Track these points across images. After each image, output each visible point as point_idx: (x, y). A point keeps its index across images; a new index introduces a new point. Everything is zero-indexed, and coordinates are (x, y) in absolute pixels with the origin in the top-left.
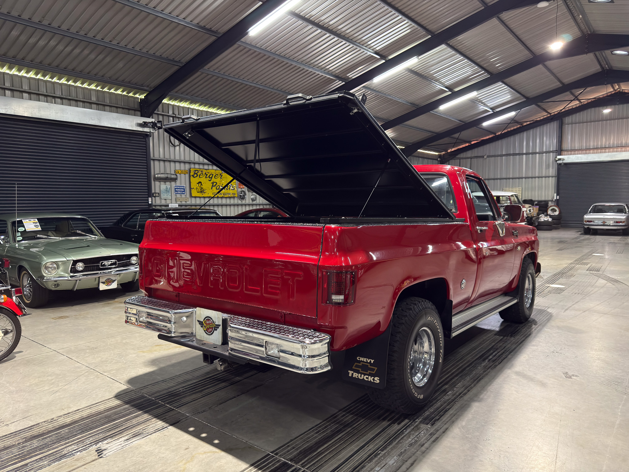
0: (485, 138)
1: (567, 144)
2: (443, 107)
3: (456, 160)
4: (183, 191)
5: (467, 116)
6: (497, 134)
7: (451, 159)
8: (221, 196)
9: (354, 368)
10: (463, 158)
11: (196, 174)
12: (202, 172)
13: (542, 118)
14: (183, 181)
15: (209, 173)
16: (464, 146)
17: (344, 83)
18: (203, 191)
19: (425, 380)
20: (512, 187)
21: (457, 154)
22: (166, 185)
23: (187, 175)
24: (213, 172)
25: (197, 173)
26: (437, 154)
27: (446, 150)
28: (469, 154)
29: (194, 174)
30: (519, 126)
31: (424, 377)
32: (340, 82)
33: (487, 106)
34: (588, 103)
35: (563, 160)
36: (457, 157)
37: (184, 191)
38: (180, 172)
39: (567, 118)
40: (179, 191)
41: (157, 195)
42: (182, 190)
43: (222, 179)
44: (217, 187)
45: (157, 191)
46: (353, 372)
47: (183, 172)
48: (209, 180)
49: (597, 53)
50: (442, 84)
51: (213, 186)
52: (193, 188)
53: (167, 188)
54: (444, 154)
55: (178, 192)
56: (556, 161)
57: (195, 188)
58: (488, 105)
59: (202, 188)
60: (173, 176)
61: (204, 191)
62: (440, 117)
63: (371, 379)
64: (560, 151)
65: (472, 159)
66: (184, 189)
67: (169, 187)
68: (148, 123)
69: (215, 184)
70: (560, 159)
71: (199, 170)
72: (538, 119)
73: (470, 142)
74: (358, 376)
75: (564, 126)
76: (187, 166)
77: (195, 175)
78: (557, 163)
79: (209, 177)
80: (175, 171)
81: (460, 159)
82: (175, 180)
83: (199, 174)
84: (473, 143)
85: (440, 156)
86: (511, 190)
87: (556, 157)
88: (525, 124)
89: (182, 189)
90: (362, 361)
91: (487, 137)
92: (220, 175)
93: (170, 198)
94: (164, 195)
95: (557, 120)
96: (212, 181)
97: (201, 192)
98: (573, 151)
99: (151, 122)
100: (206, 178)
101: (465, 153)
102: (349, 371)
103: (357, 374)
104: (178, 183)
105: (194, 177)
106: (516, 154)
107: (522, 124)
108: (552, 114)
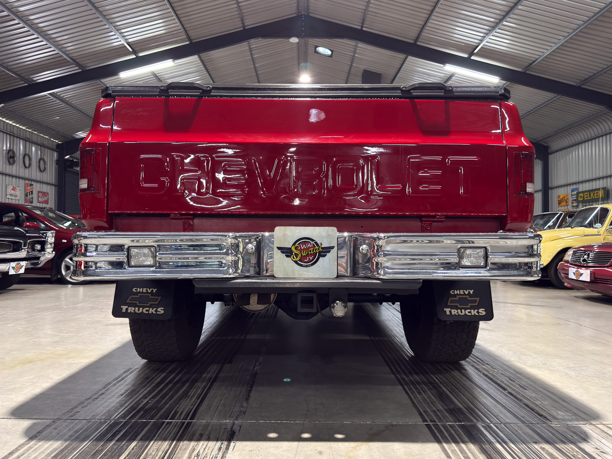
46: (450, 309)
63: (474, 312)
102: (445, 309)
103: (456, 311)
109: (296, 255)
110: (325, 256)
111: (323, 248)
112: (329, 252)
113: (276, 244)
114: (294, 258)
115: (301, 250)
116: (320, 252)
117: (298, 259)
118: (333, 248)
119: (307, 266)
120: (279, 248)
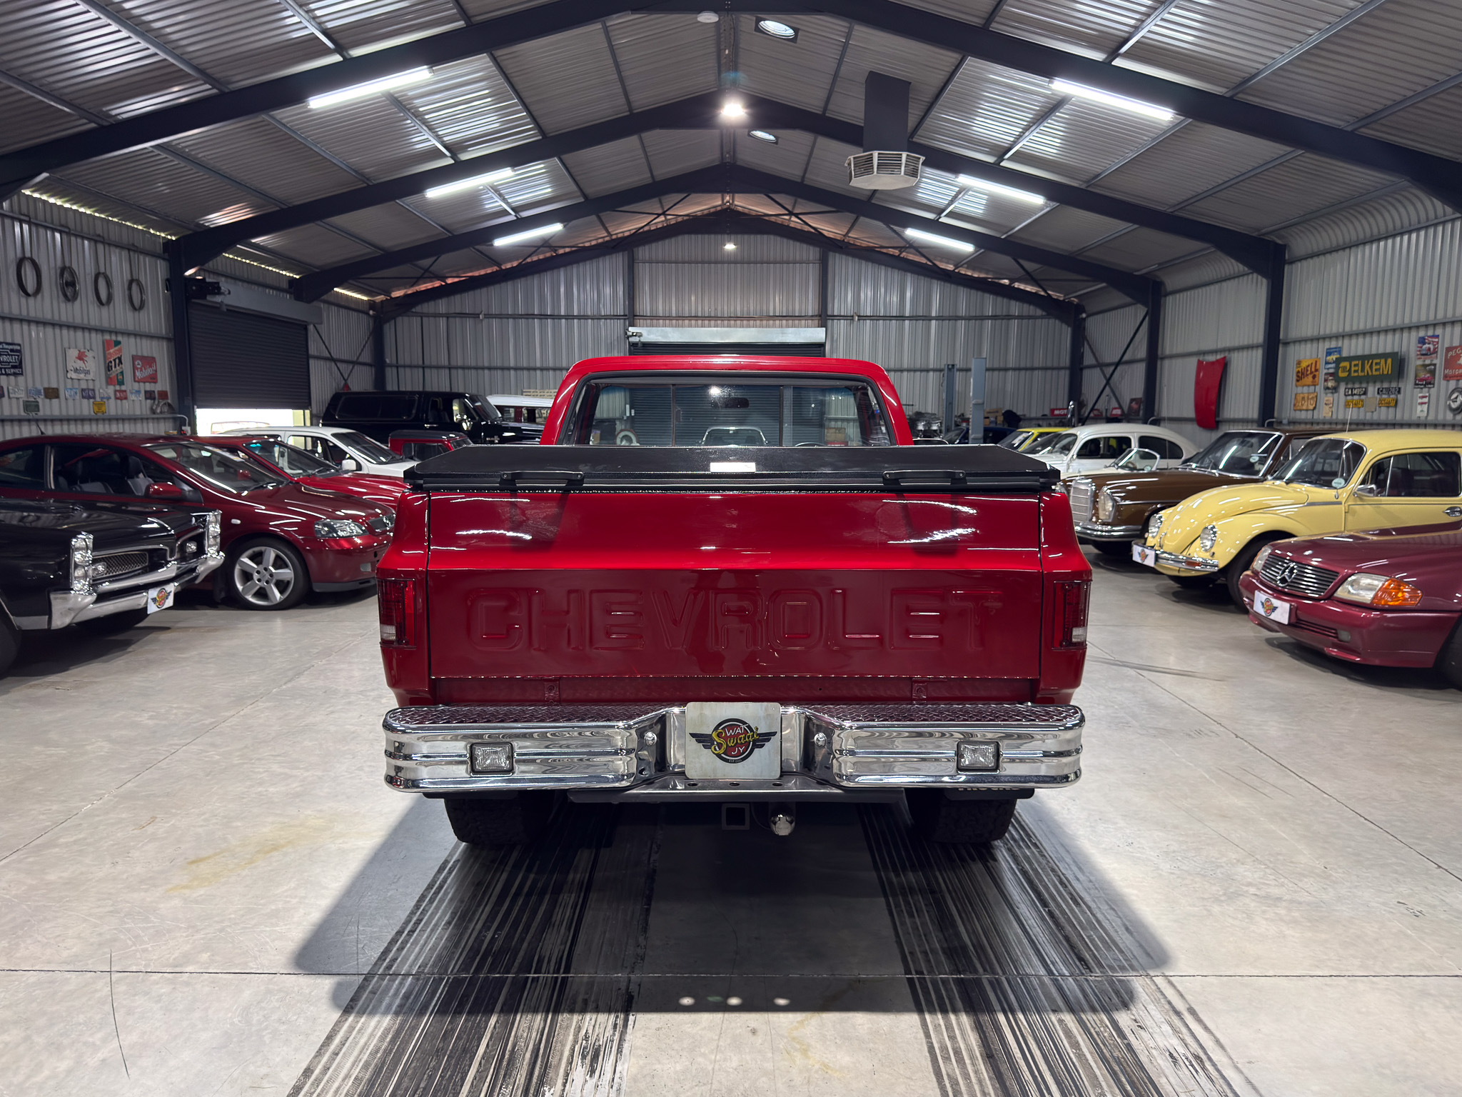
0: (476, 274)
1: (644, 305)
2: (435, 194)
3: (411, 318)
6: (503, 267)
7: (400, 315)
10: (428, 315)
13: (594, 243)
16: (429, 286)
20: (542, 388)
21: (414, 305)
26: (365, 298)
27: (387, 293)
28: (442, 305)
30: (548, 255)
33: (508, 203)
34: (680, 223)
35: (640, 335)
36: (414, 310)
39: (641, 249)
54: (382, 301)
56: (628, 338)
58: (509, 201)
64: (631, 317)
65: (450, 319)
70: (633, 335)
72: (587, 244)
73: (443, 278)
75: (636, 265)
78: (630, 342)
81: (422, 316)
84: (449, 281)
85: (372, 305)
86: (539, 394)
87: (627, 330)
88: (561, 251)
91: (482, 272)
95: (623, 250)
98: (654, 318)
101: (432, 304)
106: (547, 316)
107: (555, 251)
108: (614, 237)
109: (720, 745)
110: (762, 746)
111: (758, 735)
112: (768, 740)
113: (690, 730)
114: (715, 750)
115: (726, 738)
116: (754, 741)
117: (722, 751)
118: (774, 734)
119: (735, 762)
120: (693, 735)
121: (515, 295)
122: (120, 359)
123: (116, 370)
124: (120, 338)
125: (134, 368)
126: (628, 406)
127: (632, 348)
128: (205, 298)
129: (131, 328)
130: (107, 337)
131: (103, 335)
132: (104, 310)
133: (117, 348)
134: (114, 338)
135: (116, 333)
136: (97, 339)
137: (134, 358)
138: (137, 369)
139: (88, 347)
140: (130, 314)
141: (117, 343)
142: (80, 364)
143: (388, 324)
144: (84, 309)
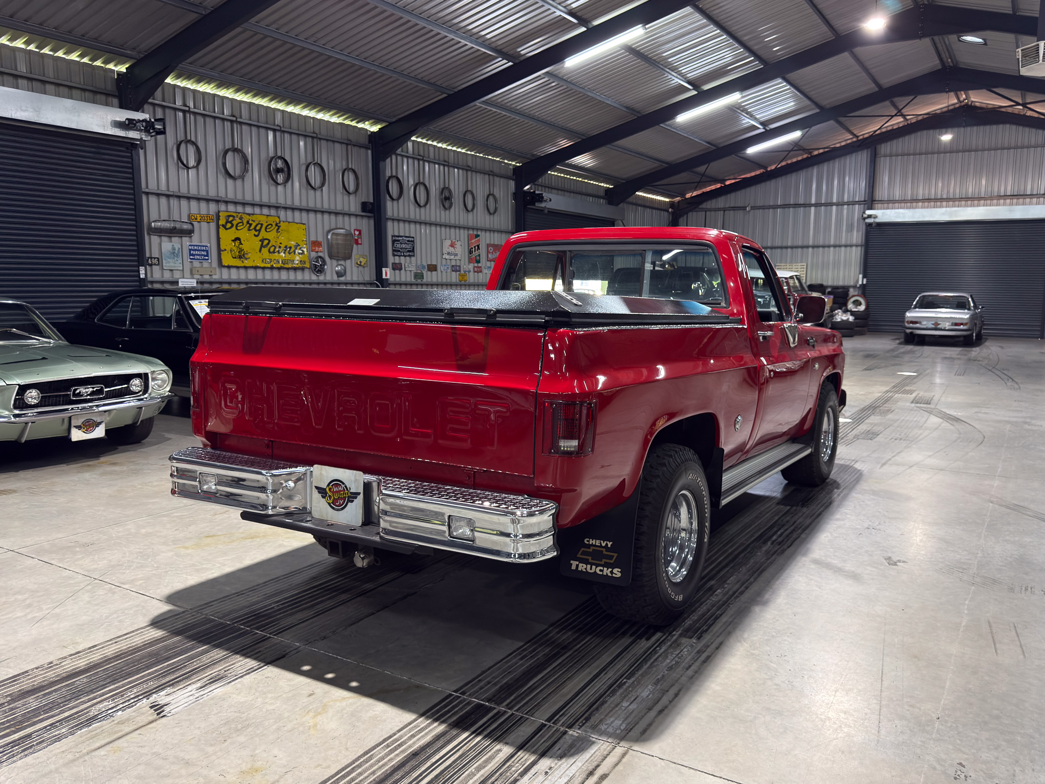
0: (748, 175)
1: (882, 192)
2: (683, 118)
3: (698, 213)
4: (205, 256)
5: (720, 135)
6: (769, 169)
7: (691, 211)
8: (279, 266)
9: (579, 556)
10: (710, 210)
11: (231, 222)
12: (241, 218)
13: (843, 144)
14: (204, 235)
15: (254, 221)
16: (713, 187)
17: (511, 64)
18: (244, 255)
19: (684, 572)
20: (791, 262)
21: (701, 203)
22: (171, 242)
23: (213, 225)
24: (263, 219)
25: (232, 220)
26: (667, 200)
27: (683, 195)
28: (721, 202)
29: (226, 223)
30: (805, 156)
31: (681, 568)
32: (505, 61)
33: (756, 119)
34: (918, 122)
35: (876, 217)
36: (701, 207)
37: (207, 255)
38: (199, 220)
39: (883, 145)
40: (197, 255)
41: (155, 261)
42: (203, 253)
43: (279, 234)
44: (271, 247)
45: (155, 254)
46: (577, 563)
47: (207, 219)
48: (255, 235)
49: (936, 38)
50: (683, 76)
51: (262, 246)
52: (225, 250)
53: (174, 249)
54: (679, 202)
55: (196, 257)
56: (865, 219)
57: (228, 249)
58: (757, 117)
59: (241, 250)
60: (185, 227)
61: (246, 256)
62: (678, 136)
63: (607, 571)
64: (871, 202)
65: (726, 212)
66: (207, 251)
67: (177, 246)
68: (137, 122)
69: (266, 242)
70: (870, 216)
71: (234, 214)
72: (838, 145)
73: (723, 181)
74: (586, 569)
75: (878, 160)
76: (213, 207)
77: (229, 225)
78: (866, 223)
79: (255, 229)
80: (189, 217)
81: (706, 210)
82: (189, 233)
83: (235, 223)
84: (728, 183)
85: (672, 205)
86: (789, 267)
87: (864, 213)
88: (816, 153)
89: (203, 251)
90: (592, 545)
91: (753, 174)
92: (276, 225)
93: (181, 268)
94: (169, 262)
95: (867, 148)
96: (260, 237)
97: (240, 257)
98: (891, 202)
99: (143, 121)
100: (249, 230)
101: (714, 201)
102: (572, 562)
103: (585, 566)
104: (195, 240)
105: (226, 229)
106: (800, 205)
107: (811, 153)
108: (861, 138)
110: (352, 501)
121: (776, 191)
122: (478, 246)
123: (475, 254)
124: (479, 233)
125: (488, 252)
126: (861, 276)
127: (869, 228)
128: (534, 205)
129: (487, 226)
130: (471, 232)
131: (468, 231)
132: (470, 214)
133: (476, 239)
134: (475, 233)
135: (477, 229)
136: (464, 234)
137: (488, 246)
138: (490, 253)
139: (458, 239)
140: (487, 217)
141: (477, 236)
142: (451, 250)
143: (682, 218)
144: (456, 214)
